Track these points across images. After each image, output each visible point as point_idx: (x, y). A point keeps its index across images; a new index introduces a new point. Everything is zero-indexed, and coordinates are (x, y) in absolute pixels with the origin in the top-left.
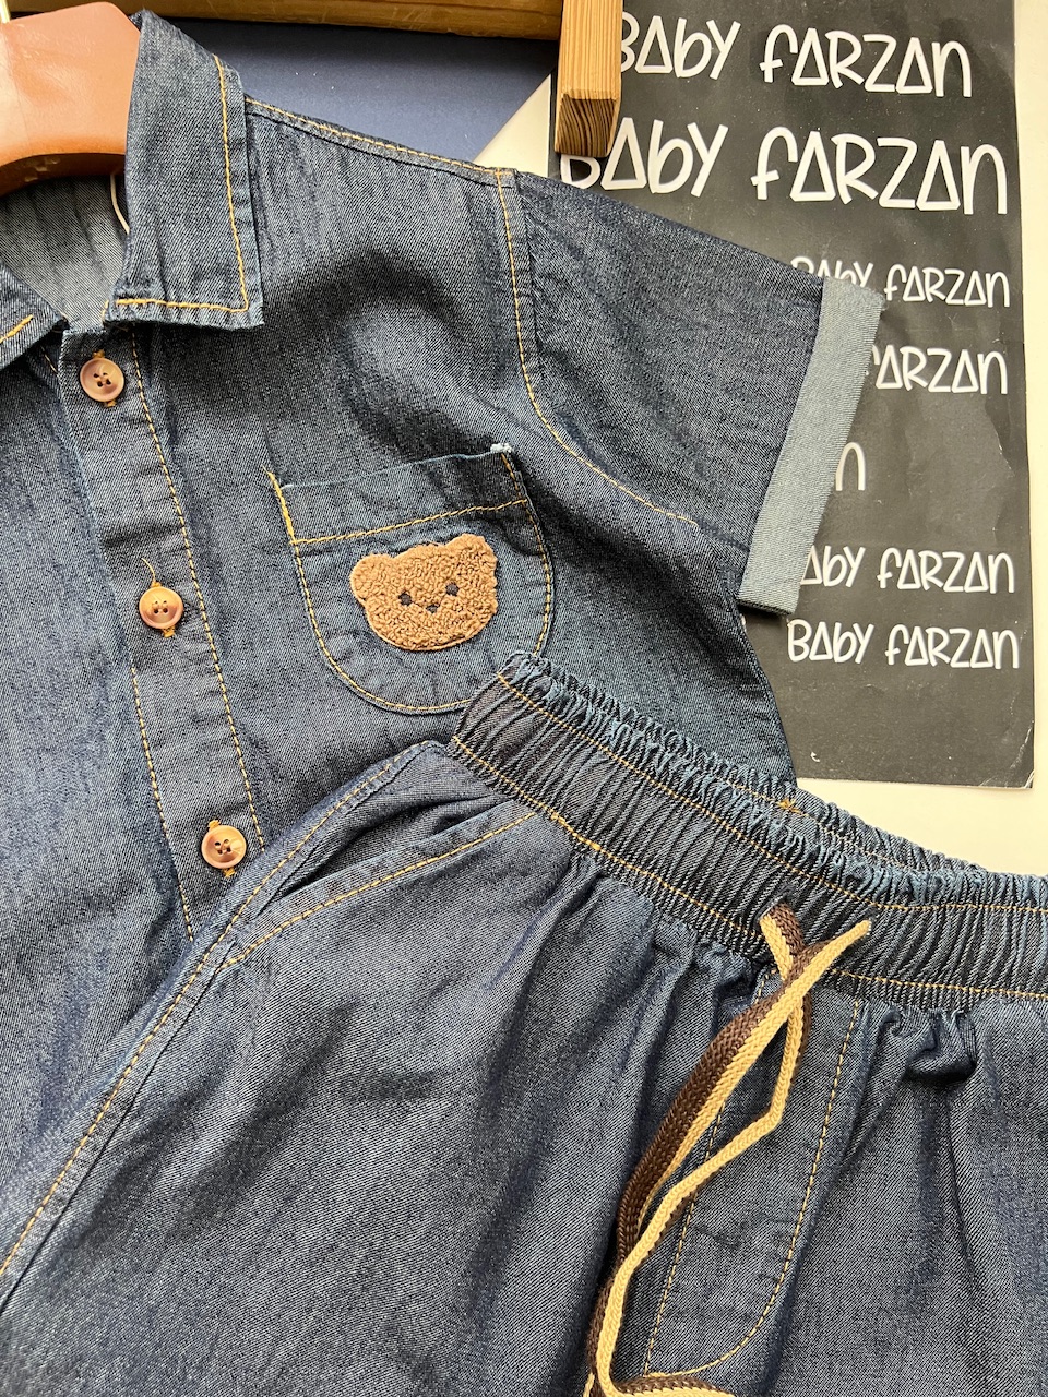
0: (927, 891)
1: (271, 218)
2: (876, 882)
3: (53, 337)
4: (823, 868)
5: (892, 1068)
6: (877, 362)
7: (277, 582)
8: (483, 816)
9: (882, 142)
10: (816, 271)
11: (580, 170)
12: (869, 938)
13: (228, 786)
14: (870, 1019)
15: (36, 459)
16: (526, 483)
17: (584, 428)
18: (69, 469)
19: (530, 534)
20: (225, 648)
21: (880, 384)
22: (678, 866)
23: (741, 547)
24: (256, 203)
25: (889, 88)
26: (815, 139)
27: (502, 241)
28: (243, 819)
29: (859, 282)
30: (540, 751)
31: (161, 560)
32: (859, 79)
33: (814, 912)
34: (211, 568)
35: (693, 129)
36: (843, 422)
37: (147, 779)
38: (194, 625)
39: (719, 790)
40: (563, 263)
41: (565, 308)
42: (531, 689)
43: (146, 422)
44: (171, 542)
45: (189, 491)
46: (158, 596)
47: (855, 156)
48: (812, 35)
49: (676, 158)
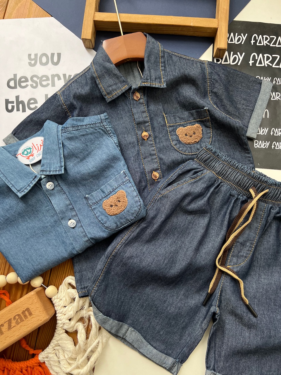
0: (279, 184)
1: (167, 69)
2: (270, 182)
3: (130, 88)
4: (261, 180)
5: (272, 215)
6: (271, 95)
7: (164, 132)
8: (201, 172)
9: (273, 56)
10: (261, 78)
11: (218, 61)
12: (268, 192)
13: (155, 166)
14: (268, 207)
15: (124, 110)
16: (209, 115)
17: (219, 105)
18: (130, 111)
19: (209, 124)
20: (155, 143)
21: (272, 99)
22: (235, 180)
23: (246, 127)
24: (165, 67)
25: (275, 46)
26: (261, 55)
27: (206, 73)
28: (159, 171)
29: (268, 81)
30: (211, 161)
31: (145, 127)
32: (269, 44)
33: (259, 188)
34: (153, 128)
35: (238, 53)
36: (265, 105)
37: (142, 164)
38: (150, 139)
39: (242, 168)
40: (216, 77)
41: (217, 85)
42: (210, 150)
43: (143, 104)
44: (147, 124)
45: (150, 116)
46: (145, 134)
47: (268, 58)
48: (260, 36)
49: (235, 58)
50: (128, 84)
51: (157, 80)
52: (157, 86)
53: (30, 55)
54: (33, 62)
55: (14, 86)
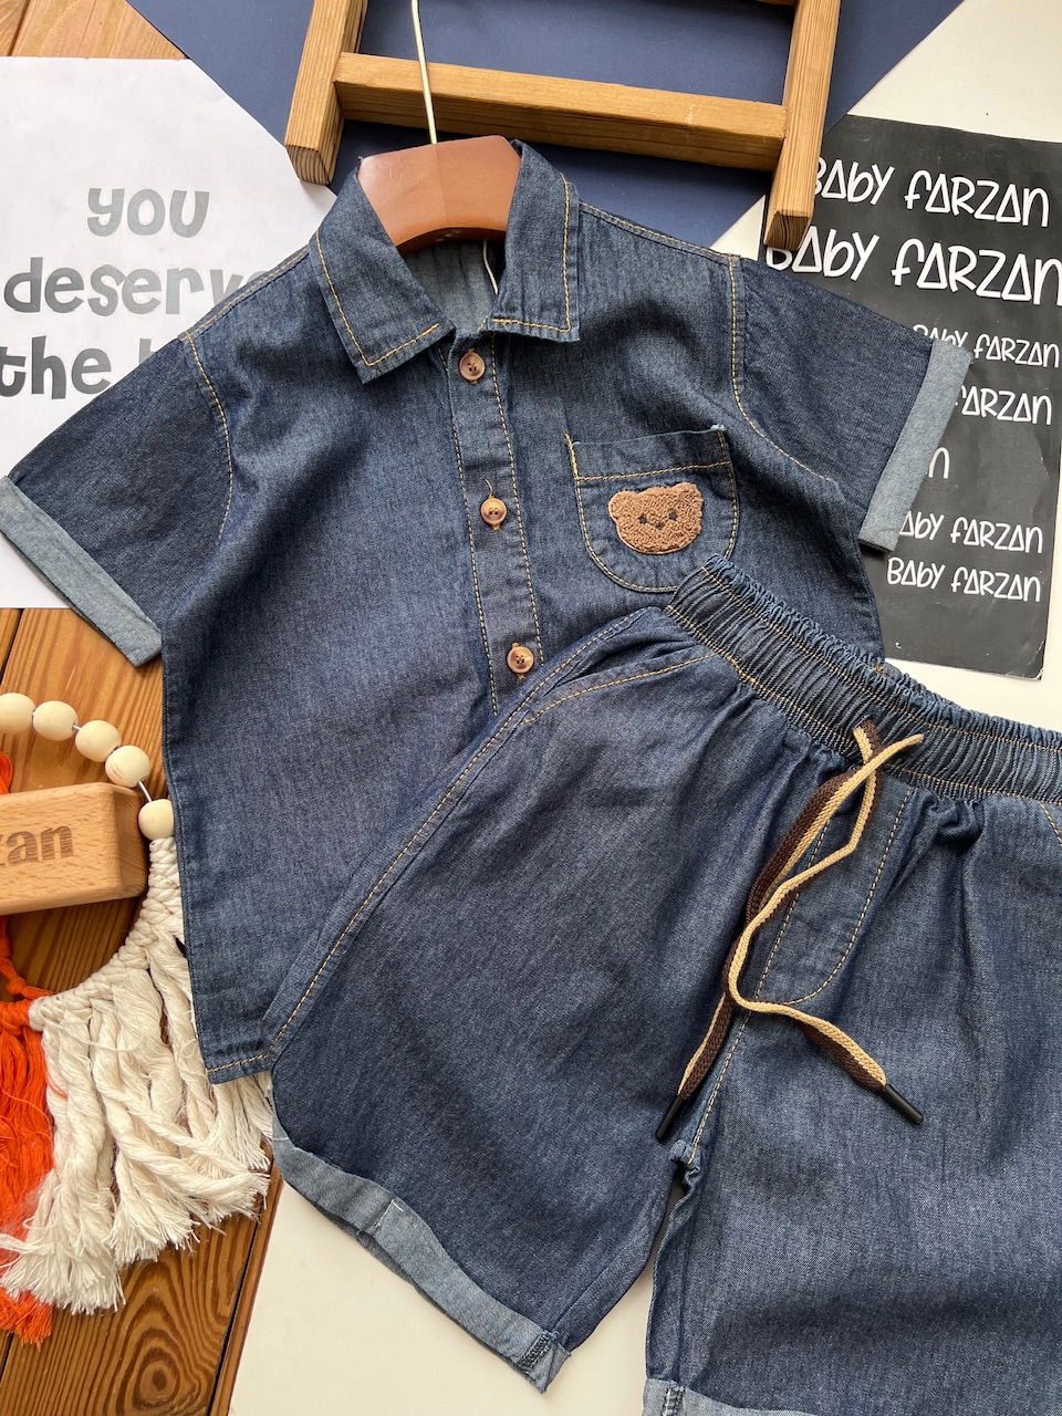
0: (961, 719)
1: (588, 274)
2: (929, 708)
3: (450, 337)
4: (897, 697)
5: (929, 830)
6: (964, 396)
7: (566, 503)
8: (686, 651)
9: (982, 253)
10: (929, 334)
11: (779, 258)
12: (921, 745)
13: (524, 624)
14: (917, 797)
15: (423, 413)
16: (730, 452)
17: (768, 421)
18: (446, 419)
19: (728, 485)
20: (530, 539)
21: (964, 412)
22: (806, 693)
23: (863, 506)
24: (580, 266)
25: (991, 217)
26: (937, 248)
27: (730, 300)
28: (533, 645)
29: (957, 344)
30: (725, 616)
31: (496, 482)
32: (971, 211)
33: (888, 728)
34: (526, 490)
35: (856, 236)
36: (937, 431)
37: (477, 615)
38: (512, 525)
39: (835, 650)
40: (765, 317)
41: (764, 346)
42: (723, 576)
43: (494, 395)
44: (503, 471)
45: (516, 441)
46: (493, 504)
47: (963, 261)
48: (942, 179)
49: (842, 254)
50: (441, 322)
51: (546, 314)
52: (545, 336)
53: (94, 194)
54: (105, 219)
55: (29, 301)
